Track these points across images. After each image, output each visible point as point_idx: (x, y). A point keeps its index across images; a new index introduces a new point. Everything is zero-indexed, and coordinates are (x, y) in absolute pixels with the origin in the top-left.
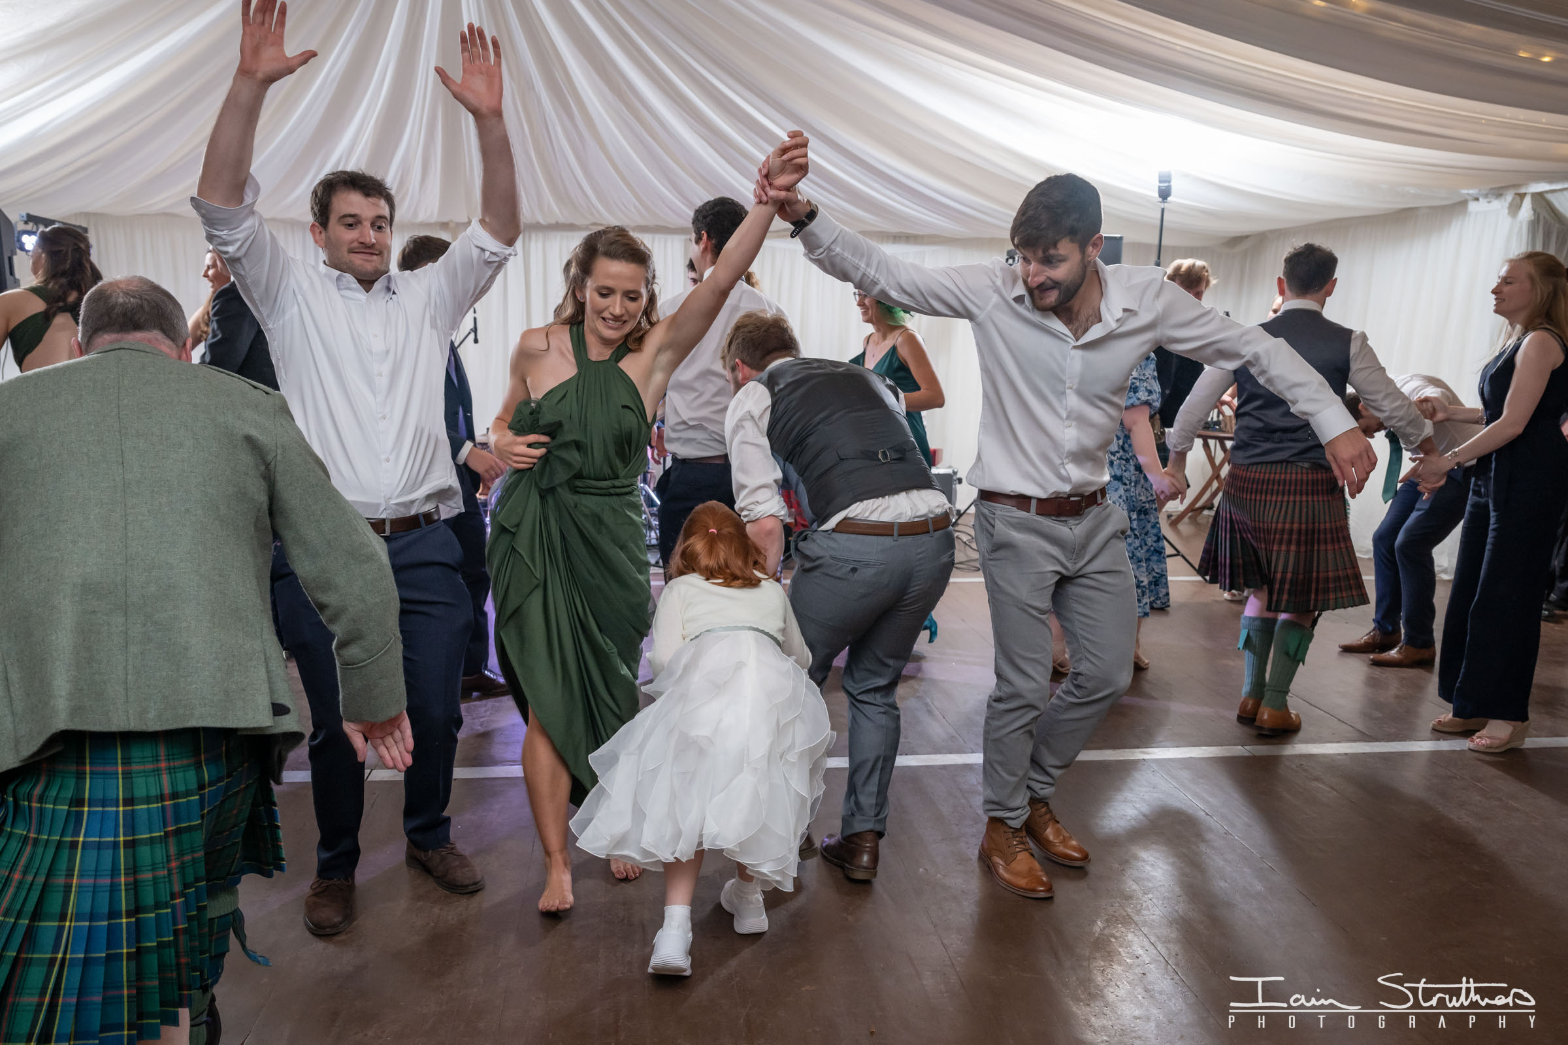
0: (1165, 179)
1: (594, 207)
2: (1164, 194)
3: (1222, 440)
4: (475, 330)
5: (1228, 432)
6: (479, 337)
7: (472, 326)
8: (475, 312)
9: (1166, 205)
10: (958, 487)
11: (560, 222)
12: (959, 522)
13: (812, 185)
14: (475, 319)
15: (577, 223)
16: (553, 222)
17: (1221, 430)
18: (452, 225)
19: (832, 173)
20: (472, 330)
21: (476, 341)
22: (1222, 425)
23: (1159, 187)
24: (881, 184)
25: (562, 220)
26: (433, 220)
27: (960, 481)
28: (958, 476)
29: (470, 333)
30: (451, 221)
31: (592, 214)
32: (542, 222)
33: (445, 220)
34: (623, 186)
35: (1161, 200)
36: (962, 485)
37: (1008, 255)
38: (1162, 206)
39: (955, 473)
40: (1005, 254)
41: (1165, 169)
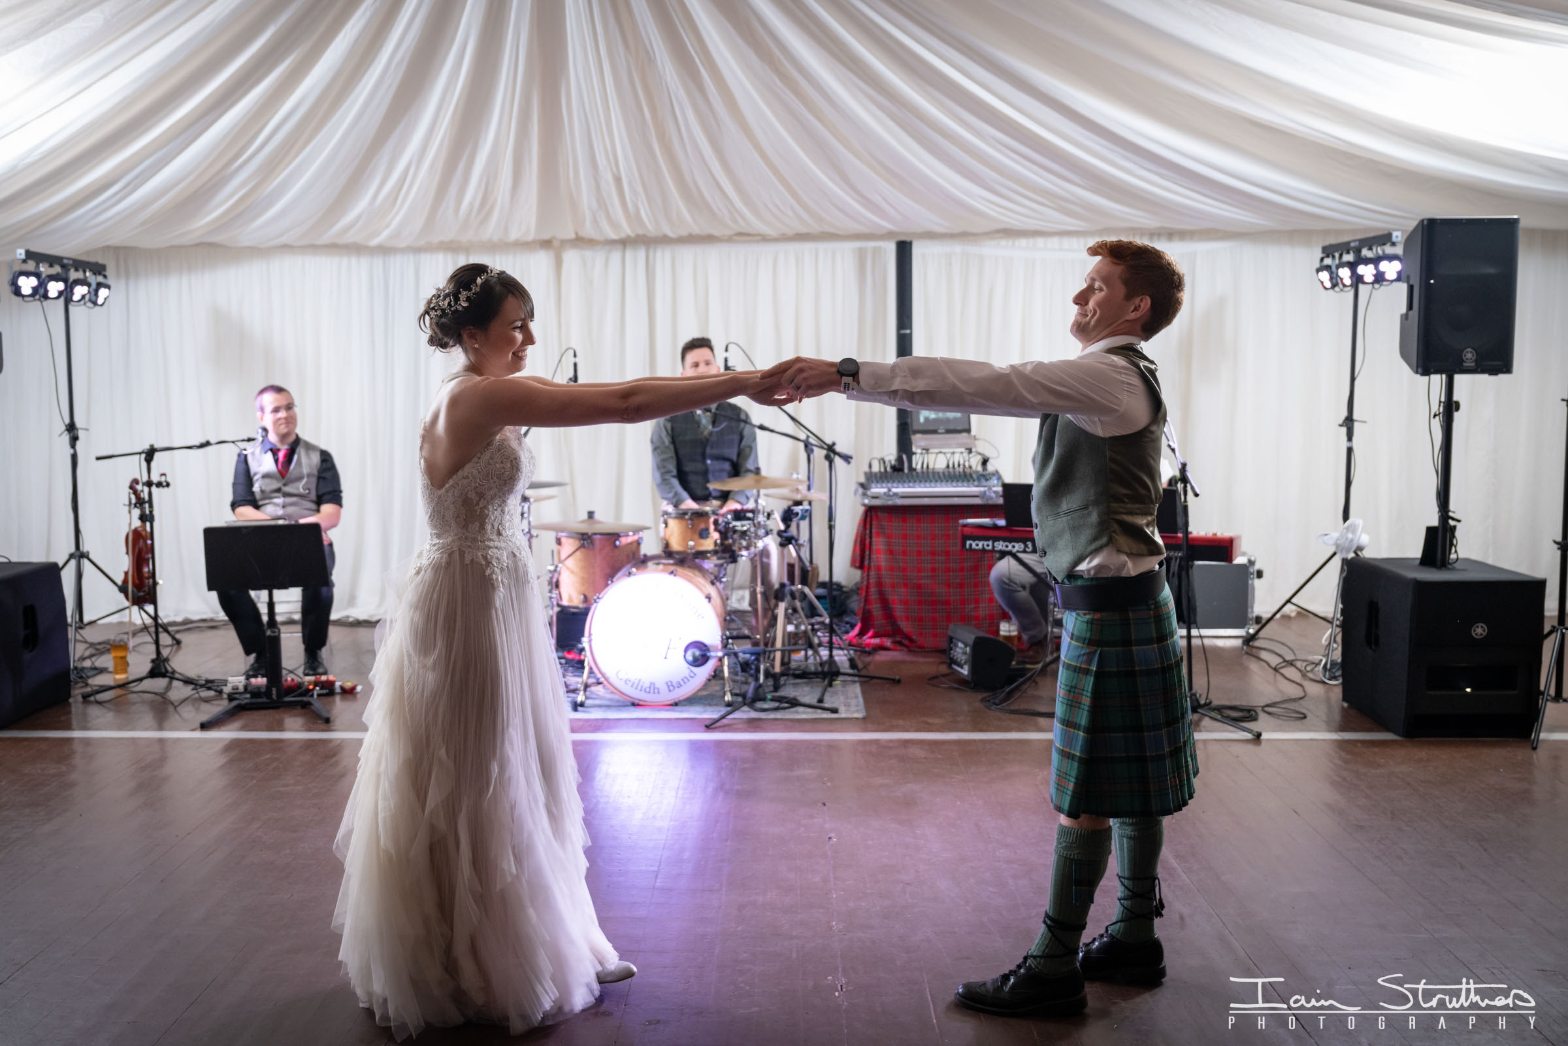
1: (737, 212)
8: (575, 356)
10: (1257, 583)
11: (694, 233)
12: (1262, 634)
13: (1035, 168)
14: (575, 365)
15: (716, 233)
16: (684, 233)
18: (556, 243)
19: (1063, 150)
24: (1135, 163)
25: (696, 230)
26: (531, 237)
27: (1260, 574)
28: (1257, 567)
30: (554, 238)
31: (735, 221)
32: (671, 234)
33: (546, 236)
34: (776, 181)
36: (1262, 580)
37: (1323, 252)
39: (1251, 563)
40: (1320, 250)
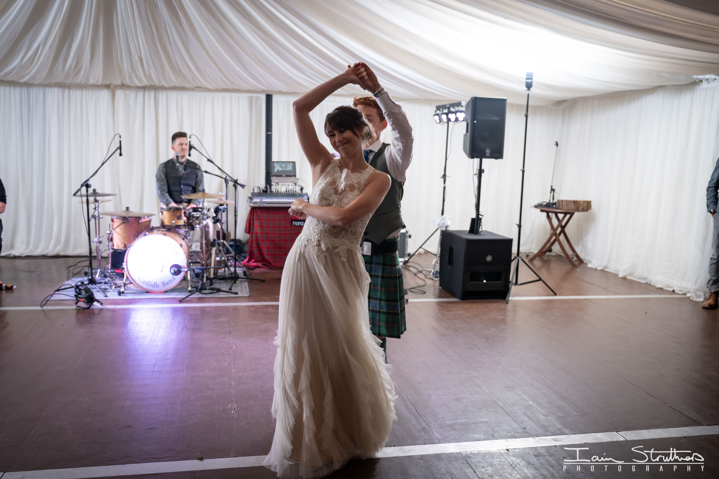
0: (529, 77)
1: (196, 77)
2: (529, 86)
3: (556, 214)
4: (120, 148)
5: (561, 209)
6: (122, 152)
7: (118, 146)
8: (120, 137)
9: (530, 92)
10: (409, 240)
11: (176, 86)
12: (411, 260)
14: (120, 141)
15: (186, 86)
16: (172, 85)
17: (556, 208)
18: (112, 86)
20: (118, 148)
21: (121, 155)
22: (557, 205)
23: (527, 82)
25: (177, 84)
26: (100, 83)
27: (410, 237)
28: (409, 233)
29: (116, 150)
30: (111, 84)
31: (195, 81)
32: (166, 85)
33: (107, 83)
35: (526, 89)
36: (411, 239)
38: (528, 92)
39: (407, 232)
40: (435, 107)
41: (530, 71)
